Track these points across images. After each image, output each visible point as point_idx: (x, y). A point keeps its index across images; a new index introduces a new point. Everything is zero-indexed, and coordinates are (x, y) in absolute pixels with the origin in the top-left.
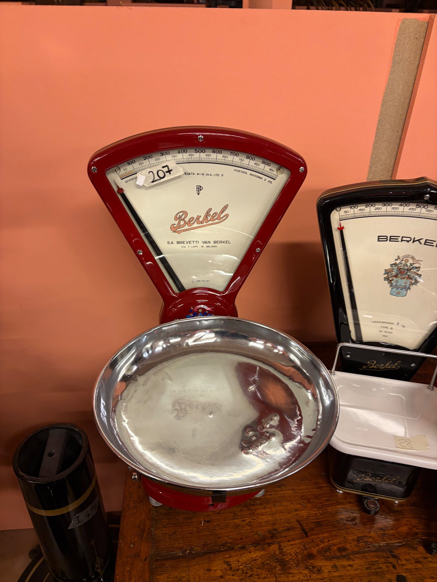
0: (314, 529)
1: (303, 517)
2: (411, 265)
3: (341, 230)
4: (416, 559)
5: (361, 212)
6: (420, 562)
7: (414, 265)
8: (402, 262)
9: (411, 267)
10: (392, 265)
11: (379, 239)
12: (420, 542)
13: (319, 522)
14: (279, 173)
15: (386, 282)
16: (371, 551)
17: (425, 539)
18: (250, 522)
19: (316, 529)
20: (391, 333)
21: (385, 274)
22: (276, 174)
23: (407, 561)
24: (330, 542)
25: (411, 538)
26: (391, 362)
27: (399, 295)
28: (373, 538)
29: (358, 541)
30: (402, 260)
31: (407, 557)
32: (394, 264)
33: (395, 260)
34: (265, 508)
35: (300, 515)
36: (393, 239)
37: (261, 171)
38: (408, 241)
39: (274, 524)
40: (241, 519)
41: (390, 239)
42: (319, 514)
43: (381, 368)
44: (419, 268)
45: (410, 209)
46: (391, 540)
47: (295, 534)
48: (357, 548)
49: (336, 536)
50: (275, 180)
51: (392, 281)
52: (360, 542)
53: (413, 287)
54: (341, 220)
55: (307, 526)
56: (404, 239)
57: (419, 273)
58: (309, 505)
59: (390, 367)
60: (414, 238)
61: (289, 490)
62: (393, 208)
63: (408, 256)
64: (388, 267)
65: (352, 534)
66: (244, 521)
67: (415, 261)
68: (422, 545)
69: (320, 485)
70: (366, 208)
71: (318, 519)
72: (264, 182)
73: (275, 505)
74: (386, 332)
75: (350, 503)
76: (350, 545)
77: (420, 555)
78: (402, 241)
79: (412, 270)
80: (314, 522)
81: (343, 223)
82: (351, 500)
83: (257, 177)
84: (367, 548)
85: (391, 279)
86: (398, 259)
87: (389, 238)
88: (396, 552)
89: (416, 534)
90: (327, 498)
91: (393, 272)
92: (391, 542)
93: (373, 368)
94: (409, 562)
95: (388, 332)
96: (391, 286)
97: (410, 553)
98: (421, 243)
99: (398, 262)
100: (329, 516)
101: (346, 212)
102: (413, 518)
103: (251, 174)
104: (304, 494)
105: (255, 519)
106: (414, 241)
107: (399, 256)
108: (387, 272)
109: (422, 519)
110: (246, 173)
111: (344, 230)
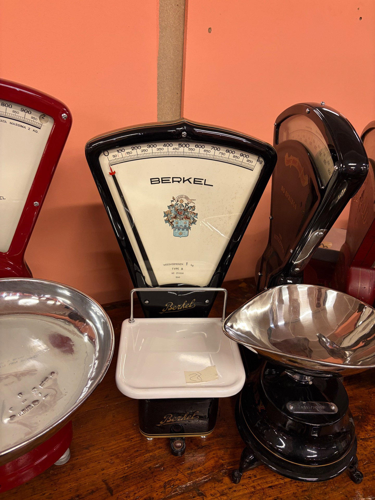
0: (120, 486)
1: (109, 475)
2: (186, 205)
3: (113, 174)
4: (221, 492)
5: (129, 155)
6: (225, 494)
7: (189, 205)
8: (178, 203)
9: (187, 207)
10: (169, 207)
11: (151, 181)
12: (225, 473)
13: (127, 476)
14: (43, 121)
15: (168, 224)
16: (177, 495)
17: (231, 468)
18: (50, 494)
19: (122, 484)
20: (182, 273)
21: (164, 216)
22: (40, 122)
23: (213, 496)
24: (136, 495)
25: (217, 471)
26: (186, 301)
27: (182, 236)
28: (180, 480)
29: (165, 487)
30: (178, 201)
31: (213, 492)
32: (171, 206)
33: (171, 202)
34: (69, 475)
35: (106, 474)
36: (164, 180)
37: (22, 119)
38: (179, 182)
39: (77, 490)
40: (41, 494)
41: (162, 180)
42: (126, 468)
43: (178, 309)
44: (194, 207)
45: (174, 149)
46: (197, 478)
47: (99, 496)
48: (163, 494)
49: (143, 487)
50: (40, 129)
51: (173, 223)
52: (167, 487)
53: (193, 226)
54: (111, 165)
55: (113, 483)
56: (174, 179)
57: (195, 212)
58: (118, 461)
59: (187, 307)
60: (184, 178)
61: (97, 450)
62: (158, 149)
63: (181, 196)
64: (167, 209)
65: (160, 480)
66: (44, 494)
67: (189, 200)
68: (227, 476)
69: (131, 437)
70: (132, 151)
71: (125, 474)
72: (28, 131)
73: (80, 469)
74: (178, 273)
75: (159, 448)
76: (157, 493)
77: (226, 487)
78: (173, 181)
79: (188, 210)
80: (121, 478)
81: (114, 168)
82: (160, 445)
83: (19, 125)
84: (173, 492)
85: (171, 221)
86: (173, 200)
87: (160, 180)
88: (202, 489)
89: (222, 465)
90: (136, 449)
91: (172, 214)
92: (197, 480)
93: (172, 310)
94: (214, 496)
95: (180, 273)
96: (173, 227)
97: (215, 487)
98: (190, 183)
99: (174, 203)
100: (137, 467)
101: (115, 156)
102: (219, 449)
103: (11, 123)
104: (113, 450)
105: (56, 490)
106: (184, 181)
107: (173, 197)
108: (166, 214)
109: (227, 448)
110: (6, 122)
111: (116, 175)
